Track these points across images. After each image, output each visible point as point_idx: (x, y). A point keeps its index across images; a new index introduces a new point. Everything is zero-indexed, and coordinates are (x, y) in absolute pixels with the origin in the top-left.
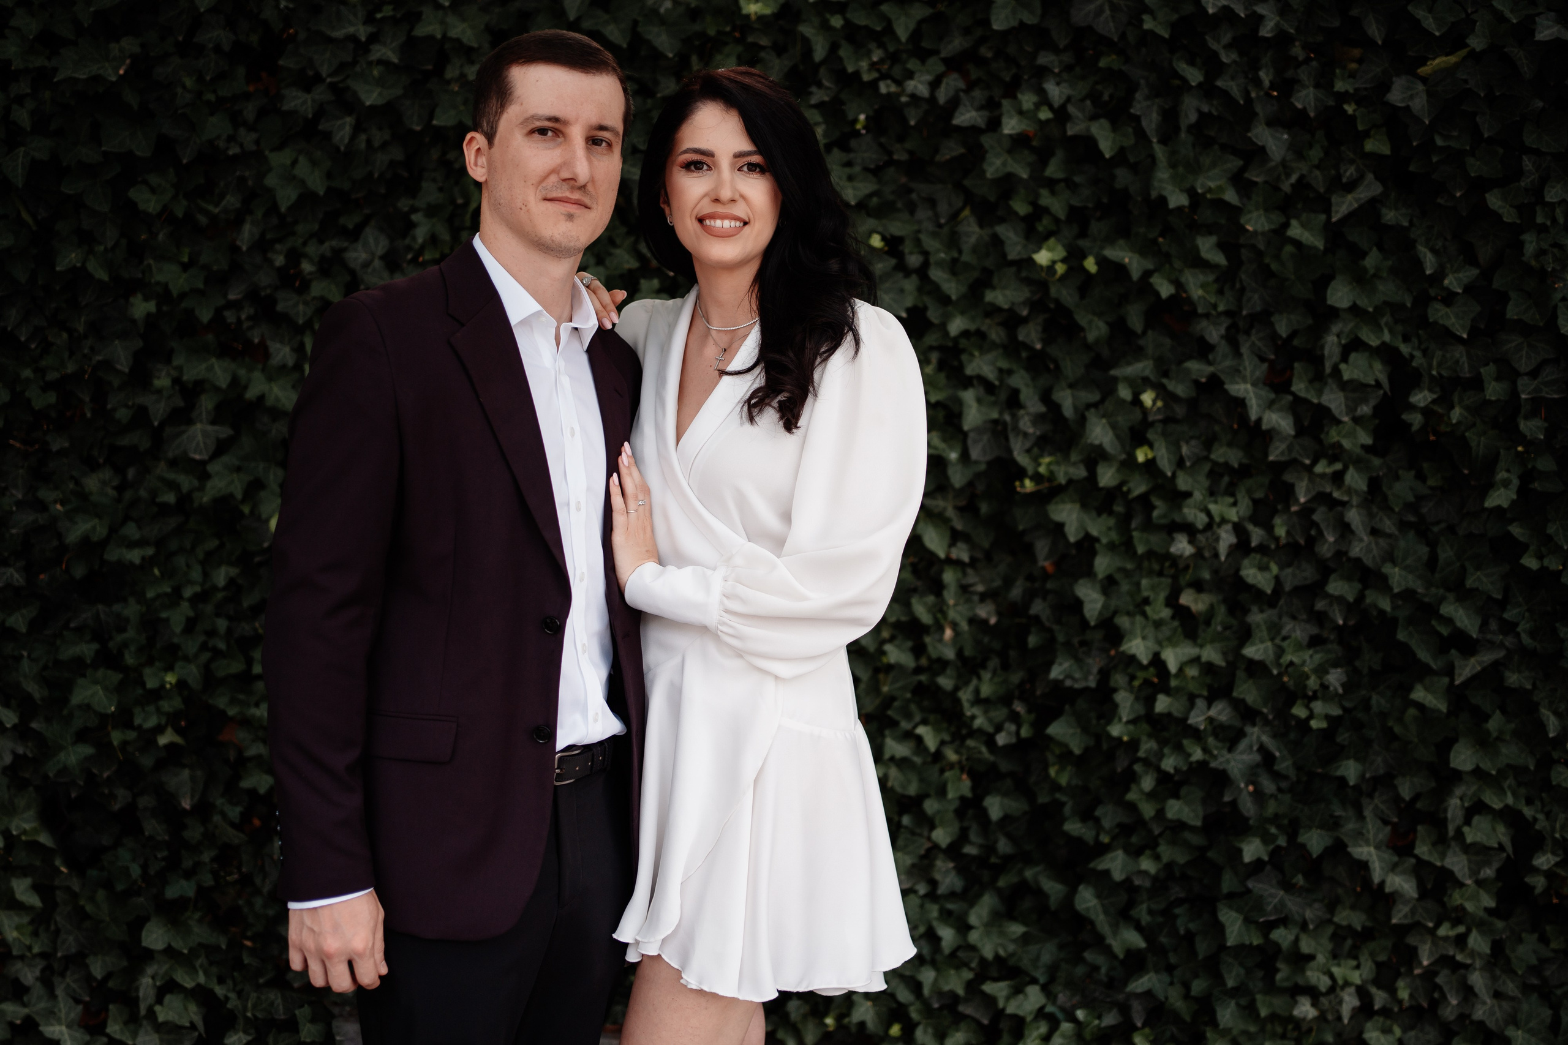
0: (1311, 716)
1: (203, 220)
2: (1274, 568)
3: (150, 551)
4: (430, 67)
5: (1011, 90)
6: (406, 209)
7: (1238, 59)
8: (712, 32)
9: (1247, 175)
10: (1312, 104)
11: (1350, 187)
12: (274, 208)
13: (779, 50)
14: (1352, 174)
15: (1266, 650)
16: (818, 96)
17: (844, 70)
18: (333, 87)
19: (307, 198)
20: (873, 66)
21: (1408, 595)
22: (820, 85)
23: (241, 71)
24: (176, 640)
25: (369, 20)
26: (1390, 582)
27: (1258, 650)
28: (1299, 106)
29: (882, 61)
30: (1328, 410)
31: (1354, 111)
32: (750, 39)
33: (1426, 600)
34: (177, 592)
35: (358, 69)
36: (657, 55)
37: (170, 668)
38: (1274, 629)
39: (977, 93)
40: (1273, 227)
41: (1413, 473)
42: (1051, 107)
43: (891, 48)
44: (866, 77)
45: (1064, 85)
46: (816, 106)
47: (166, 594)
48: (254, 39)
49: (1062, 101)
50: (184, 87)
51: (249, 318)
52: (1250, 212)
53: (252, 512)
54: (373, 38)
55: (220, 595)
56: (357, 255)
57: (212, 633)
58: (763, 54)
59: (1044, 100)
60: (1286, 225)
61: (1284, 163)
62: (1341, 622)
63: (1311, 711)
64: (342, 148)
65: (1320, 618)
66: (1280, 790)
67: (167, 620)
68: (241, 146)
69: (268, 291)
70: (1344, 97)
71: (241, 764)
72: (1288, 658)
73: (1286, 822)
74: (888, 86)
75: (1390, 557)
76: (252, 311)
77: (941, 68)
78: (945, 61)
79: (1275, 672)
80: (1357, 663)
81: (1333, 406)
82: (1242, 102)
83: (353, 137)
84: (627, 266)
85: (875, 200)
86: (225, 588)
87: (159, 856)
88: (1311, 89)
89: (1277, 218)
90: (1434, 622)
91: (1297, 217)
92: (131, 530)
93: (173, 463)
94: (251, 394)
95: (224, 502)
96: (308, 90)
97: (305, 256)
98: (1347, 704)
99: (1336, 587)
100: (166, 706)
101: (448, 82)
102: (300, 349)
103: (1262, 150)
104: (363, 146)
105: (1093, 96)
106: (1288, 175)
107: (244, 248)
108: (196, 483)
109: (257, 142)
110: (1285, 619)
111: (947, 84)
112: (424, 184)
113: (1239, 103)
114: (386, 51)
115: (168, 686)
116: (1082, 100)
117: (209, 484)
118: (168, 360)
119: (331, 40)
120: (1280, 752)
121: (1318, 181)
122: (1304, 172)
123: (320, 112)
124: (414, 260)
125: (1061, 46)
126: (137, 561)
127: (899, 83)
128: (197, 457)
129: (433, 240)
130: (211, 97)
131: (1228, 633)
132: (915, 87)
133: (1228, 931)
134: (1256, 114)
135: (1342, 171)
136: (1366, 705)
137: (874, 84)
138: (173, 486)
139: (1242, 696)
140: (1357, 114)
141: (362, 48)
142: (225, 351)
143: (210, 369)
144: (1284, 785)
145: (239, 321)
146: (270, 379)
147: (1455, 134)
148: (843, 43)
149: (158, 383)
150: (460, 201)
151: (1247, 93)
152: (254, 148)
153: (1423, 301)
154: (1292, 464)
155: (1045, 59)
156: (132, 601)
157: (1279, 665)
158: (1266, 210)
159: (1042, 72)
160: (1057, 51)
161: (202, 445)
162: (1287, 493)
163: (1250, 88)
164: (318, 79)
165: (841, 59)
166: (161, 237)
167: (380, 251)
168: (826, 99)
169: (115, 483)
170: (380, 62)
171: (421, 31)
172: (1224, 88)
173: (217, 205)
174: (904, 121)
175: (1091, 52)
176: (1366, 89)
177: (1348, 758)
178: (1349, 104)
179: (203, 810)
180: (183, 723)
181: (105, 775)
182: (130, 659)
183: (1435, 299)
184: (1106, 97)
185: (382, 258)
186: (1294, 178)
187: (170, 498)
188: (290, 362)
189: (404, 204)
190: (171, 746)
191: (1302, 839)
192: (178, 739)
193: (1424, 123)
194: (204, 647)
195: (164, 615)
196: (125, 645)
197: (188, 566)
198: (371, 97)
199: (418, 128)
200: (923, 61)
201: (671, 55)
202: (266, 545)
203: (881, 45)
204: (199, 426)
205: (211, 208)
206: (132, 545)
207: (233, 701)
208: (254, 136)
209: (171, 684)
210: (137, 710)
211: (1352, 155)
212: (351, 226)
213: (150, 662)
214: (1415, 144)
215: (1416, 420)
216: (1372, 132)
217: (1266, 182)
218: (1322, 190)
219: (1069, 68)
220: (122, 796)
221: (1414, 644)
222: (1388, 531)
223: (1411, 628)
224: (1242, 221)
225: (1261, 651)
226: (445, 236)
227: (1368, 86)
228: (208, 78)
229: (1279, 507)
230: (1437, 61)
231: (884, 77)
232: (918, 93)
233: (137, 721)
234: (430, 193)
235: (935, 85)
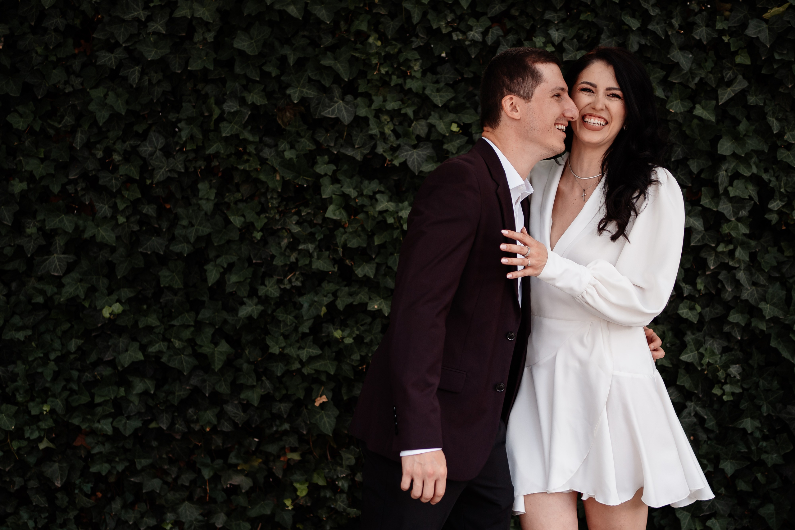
0: (724, 394)
1: (51, 132)
2: (698, 308)
3: (29, 332)
4: (184, 34)
5: (530, 35)
6: (174, 120)
7: (660, 13)
8: (352, 8)
9: (669, 79)
10: (705, 37)
11: (729, 84)
12: (95, 123)
13: (392, 16)
14: (730, 76)
15: (694, 356)
16: (417, 43)
17: (431, 27)
18: (126, 48)
19: (115, 117)
20: (448, 23)
21: (775, 320)
22: (417, 36)
23: (70, 41)
24: (47, 385)
25: (146, 7)
26: (764, 313)
27: (689, 357)
28: (698, 38)
29: (453, 21)
30: (722, 214)
31: (729, 40)
32: (374, 11)
33: (787, 322)
34: (46, 355)
35: (141, 38)
36: (319, 22)
37: (45, 402)
38: (699, 344)
39: (510, 37)
40: (686, 110)
41: (776, 248)
42: (553, 45)
43: (459, 13)
44: (444, 31)
45: (560, 31)
46: (415, 49)
47: (40, 358)
48: (77, 22)
49: (560, 41)
50: (37, 53)
51: (82, 189)
52: (672, 101)
53: (90, 306)
54: (149, 19)
55: (72, 357)
56: (146, 149)
57: (69, 380)
58: (382, 20)
59: (549, 41)
60: (694, 108)
61: (691, 71)
62: (739, 338)
63: (724, 390)
64: (135, 86)
65: (728, 337)
66: (709, 438)
67: (42, 373)
68: (73, 86)
69: (94, 173)
70: (722, 32)
71: (90, 458)
72: (706, 360)
73: (712, 456)
74: (457, 35)
75: (763, 299)
76: (84, 185)
77: (489, 23)
78: (491, 19)
79: (699, 369)
80: (750, 362)
81: (725, 212)
82: (663, 38)
83: (140, 79)
84: (308, 148)
85: (453, 102)
86: (74, 353)
87: (43, 517)
88: (704, 28)
89: (688, 104)
90: (791, 335)
91: (700, 103)
92: (16, 320)
93: (40, 279)
94: (87, 235)
95: (73, 300)
96: (111, 51)
97: (115, 151)
98: (745, 386)
99: (734, 317)
100: (43, 425)
101: (196, 43)
102: (114, 207)
103: (678, 64)
104: (147, 83)
105: (578, 37)
106: (693, 78)
107: (78, 148)
108: (55, 290)
109: (82, 84)
110: (707, 338)
111: (493, 33)
112: (184, 104)
113: (662, 38)
114: (158, 26)
115: (45, 413)
116: (572, 39)
117: (64, 290)
118: (34, 217)
119: (123, 21)
120: (708, 416)
121: (712, 80)
122: (703, 76)
123: (120, 65)
124: (181, 150)
125: (558, 8)
126: (22, 339)
127: (464, 33)
128: (56, 274)
129: (192, 138)
130: (54, 58)
131: (673, 348)
132: (474, 36)
133: (682, 523)
134: (673, 44)
135: (724, 75)
136: (757, 386)
137: (449, 34)
138: (42, 292)
139: (682, 384)
140: (730, 41)
141: (143, 25)
142: (68, 210)
143: (61, 221)
144: (712, 436)
145: (76, 192)
146: (98, 226)
147: (785, 52)
148: (430, 11)
149: (28, 231)
150: (206, 114)
151: (667, 32)
152: (81, 87)
153: (774, 148)
154: (705, 246)
155: (548, 16)
156: (19, 362)
157: (702, 365)
158: (681, 100)
159: (548, 23)
160: (556, 11)
161: (58, 266)
162: (704, 265)
163: (667, 29)
164: (117, 44)
165: (429, 21)
166: (27, 143)
167: (160, 146)
168: (422, 44)
169: (5, 292)
170: (154, 33)
171: (178, 14)
172: (652, 29)
173: (60, 123)
174: (469, 55)
175: (575, 11)
176: (735, 27)
177: (747, 417)
178: (726, 36)
179: (68, 487)
180: (54, 436)
181: (7, 469)
182: (20, 399)
183: (781, 147)
184: (585, 37)
185: (160, 150)
186: (697, 80)
187: (40, 299)
188: (109, 215)
189: (172, 117)
190: (47, 449)
191: (721, 466)
192: (51, 445)
193: (767, 46)
194: (64, 388)
195: (40, 370)
196: (17, 389)
197: (52, 340)
198: (151, 55)
199: (179, 72)
200: (478, 20)
201: (328, 23)
202: (99, 325)
203: (452, 11)
204: (55, 255)
205: (56, 124)
206: (18, 329)
207: (84, 420)
208: (80, 80)
209: (46, 411)
210: (26, 428)
211: (730, 65)
212: (141, 132)
213: (32, 399)
214: (763, 58)
215: (774, 218)
216: (739, 52)
217: (680, 83)
218: (714, 86)
219: (563, 21)
220: (18, 481)
221: (780, 348)
222: (762, 283)
223: (779, 339)
224: (667, 107)
225: (691, 357)
226: (199, 136)
227: (736, 25)
228: (51, 47)
229: (699, 272)
230: (773, 10)
231: (455, 30)
232: (475, 39)
233: (27, 435)
234: (188, 110)
235: (485, 34)
